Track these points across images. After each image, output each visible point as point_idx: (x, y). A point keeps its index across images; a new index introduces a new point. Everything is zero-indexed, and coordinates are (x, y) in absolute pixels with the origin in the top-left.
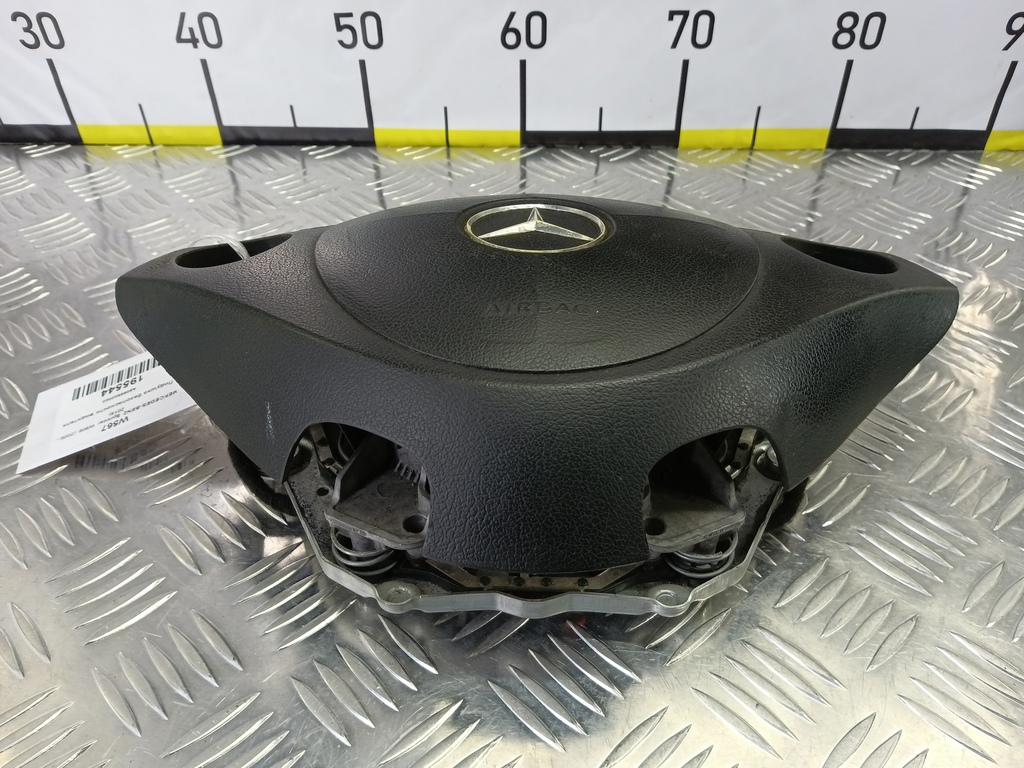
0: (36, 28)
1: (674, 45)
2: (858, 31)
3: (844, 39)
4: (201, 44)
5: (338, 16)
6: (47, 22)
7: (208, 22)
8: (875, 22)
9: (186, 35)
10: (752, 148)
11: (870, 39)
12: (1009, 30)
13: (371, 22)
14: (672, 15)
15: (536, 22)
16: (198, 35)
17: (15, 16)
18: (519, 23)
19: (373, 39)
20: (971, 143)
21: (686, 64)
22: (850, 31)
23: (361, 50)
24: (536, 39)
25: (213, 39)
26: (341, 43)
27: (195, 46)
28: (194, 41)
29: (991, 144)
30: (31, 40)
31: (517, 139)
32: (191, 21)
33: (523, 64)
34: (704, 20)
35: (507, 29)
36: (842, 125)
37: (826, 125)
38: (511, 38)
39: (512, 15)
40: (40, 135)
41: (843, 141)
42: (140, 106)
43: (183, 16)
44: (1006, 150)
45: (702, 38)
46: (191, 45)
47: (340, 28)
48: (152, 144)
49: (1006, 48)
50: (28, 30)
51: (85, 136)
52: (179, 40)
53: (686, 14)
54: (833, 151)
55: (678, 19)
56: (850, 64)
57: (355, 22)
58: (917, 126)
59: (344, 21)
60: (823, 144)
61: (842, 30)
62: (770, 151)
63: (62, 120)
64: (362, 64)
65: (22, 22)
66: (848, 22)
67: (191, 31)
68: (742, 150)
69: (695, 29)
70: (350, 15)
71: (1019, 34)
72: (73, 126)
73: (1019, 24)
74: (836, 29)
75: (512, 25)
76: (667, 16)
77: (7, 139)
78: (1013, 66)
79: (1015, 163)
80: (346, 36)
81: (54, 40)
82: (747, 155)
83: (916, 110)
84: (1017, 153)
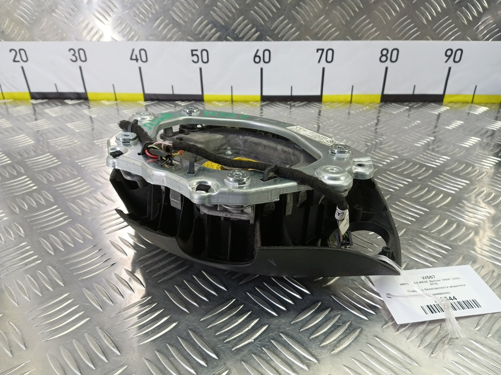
0: (77, 55)
1: (319, 62)
2: (389, 55)
3: (384, 59)
4: (139, 61)
5: (192, 51)
6: (81, 52)
7: (143, 53)
8: (395, 52)
9: (134, 57)
10: (351, 102)
11: (394, 59)
12: (446, 55)
13: (205, 53)
14: (318, 50)
15: (267, 53)
16: (139, 57)
17: (70, 50)
18: (260, 54)
19: (205, 60)
20: (438, 99)
21: (324, 69)
22: (386, 55)
23: (200, 64)
24: (267, 59)
25: (144, 59)
26: (193, 61)
27: (137, 62)
28: (137, 60)
29: (446, 100)
30: (74, 59)
31: (259, 98)
32: (136, 52)
33: (262, 69)
34: (330, 52)
35: (256, 56)
36: (386, 92)
37: (379, 93)
38: (257, 59)
39: (258, 51)
40: (72, 96)
41: (387, 99)
42: (113, 85)
43: (133, 50)
44: (451, 102)
45: (329, 59)
46: (135, 61)
47: (193, 55)
48: (116, 100)
49: (446, 62)
50: (74, 55)
51: (90, 96)
52: (131, 59)
53: (323, 50)
54: (383, 103)
55: (320, 52)
56: (387, 68)
57: (199, 53)
58: (416, 92)
59: (194, 53)
60: (379, 100)
61: (383, 55)
62: (358, 103)
63: (82, 90)
64: (201, 69)
65: (72, 52)
66: (385, 52)
67: (136, 56)
68: (347, 103)
69: (327, 56)
70: (197, 50)
71: (450, 56)
72: (86, 93)
73: (449, 53)
74: (380, 55)
75: (258, 54)
76: (316, 51)
77: (59, 98)
78: (450, 68)
79: (455, 106)
80: (195, 59)
81: (83, 59)
82: (349, 104)
83: (415, 86)
84: (456, 103)
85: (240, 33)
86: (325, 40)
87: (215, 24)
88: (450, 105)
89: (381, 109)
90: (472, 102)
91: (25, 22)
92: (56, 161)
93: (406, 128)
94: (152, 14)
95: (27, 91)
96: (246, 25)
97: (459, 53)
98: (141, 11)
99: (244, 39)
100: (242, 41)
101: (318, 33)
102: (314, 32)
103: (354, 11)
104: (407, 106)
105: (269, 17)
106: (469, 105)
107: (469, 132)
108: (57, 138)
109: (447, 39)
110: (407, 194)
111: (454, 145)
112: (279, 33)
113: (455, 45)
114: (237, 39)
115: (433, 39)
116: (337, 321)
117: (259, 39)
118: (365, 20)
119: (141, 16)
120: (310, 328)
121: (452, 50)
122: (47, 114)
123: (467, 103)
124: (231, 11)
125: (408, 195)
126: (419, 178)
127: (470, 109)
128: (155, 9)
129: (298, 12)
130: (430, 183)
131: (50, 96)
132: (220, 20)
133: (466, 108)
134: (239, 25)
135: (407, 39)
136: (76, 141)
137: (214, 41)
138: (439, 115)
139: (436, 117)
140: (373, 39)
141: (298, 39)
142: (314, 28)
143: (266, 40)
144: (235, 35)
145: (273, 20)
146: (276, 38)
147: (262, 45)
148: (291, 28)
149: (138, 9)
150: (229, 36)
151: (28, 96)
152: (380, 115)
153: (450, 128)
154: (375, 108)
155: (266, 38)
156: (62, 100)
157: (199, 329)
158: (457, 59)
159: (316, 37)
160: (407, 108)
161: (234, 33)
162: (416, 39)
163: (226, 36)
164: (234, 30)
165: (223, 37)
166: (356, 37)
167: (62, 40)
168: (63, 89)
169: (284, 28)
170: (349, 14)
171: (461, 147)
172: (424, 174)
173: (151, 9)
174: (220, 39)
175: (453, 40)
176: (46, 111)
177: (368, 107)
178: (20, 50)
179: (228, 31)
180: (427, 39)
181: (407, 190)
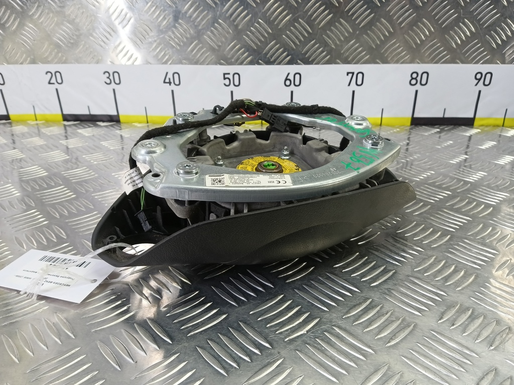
0: (111, 77)
1: (349, 85)
2: (419, 79)
3: (414, 82)
4: (172, 84)
5: (224, 74)
6: (116, 75)
7: (176, 76)
8: (425, 76)
9: (167, 80)
10: (381, 125)
11: (424, 82)
12: (476, 78)
13: (236, 76)
14: (348, 74)
15: (297, 77)
16: (172, 81)
17: (104, 73)
18: (291, 77)
19: (237, 83)
20: (468, 122)
21: (354, 92)
22: (416, 79)
23: (232, 87)
24: (297, 83)
25: (177, 82)
26: (225, 84)
27: (170, 85)
28: (170, 83)
29: (476, 123)
30: (108, 81)
32: (170, 76)
33: (292, 92)
34: (360, 76)
35: (286, 79)
36: (416, 115)
37: (409, 116)
38: (288, 83)
39: (289, 74)
40: (104, 119)
41: (417, 122)
42: (145, 108)
43: (167, 73)
44: (482, 126)
45: (359, 82)
46: (168, 84)
47: (225, 79)
48: (148, 123)
49: (476, 85)
50: (108, 78)
51: (122, 119)
52: (165, 82)
53: (353, 73)
54: (413, 126)
55: (350, 75)
56: (417, 91)
57: (231, 77)
58: (446, 116)
59: (226, 76)
60: (409, 123)
61: (413, 79)
62: (388, 126)
63: (113, 112)
64: (232, 92)
65: (107, 75)
66: (414, 76)
67: (169, 79)
68: (377, 125)
69: (357, 79)
70: (229, 74)
71: (479, 80)
72: (118, 115)
73: (479, 76)
74: (410, 78)
75: (288, 78)
76: (346, 74)
77: (91, 120)
78: (480, 92)
79: (486, 129)
80: (227, 82)
81: (117, 81)
82: (379, 127)
83: (445, 109)
84: (487, 126)
85: (271, 57)
86: (355, 63)
87: (248, 49)
88: (481, 128)
89: (411, 131)
90: (503, 126)
91: (63, 45)
92: (93, 173)
93: (439, 147)
94: (187, 38)
95: (60, 113)
96: (278, 50)
97: (489, 76)
98: (177, 36)
99: (276, 63)
100: (274, 65)
101: (348, 57)
102: (345, 56)
103: (384, 35)
104: (438, 128)
105: (300, 41)
106: (500, 128)
107: (503, 151)
108: (92, 154)
109: (477, 63)
110: (447, 205)
111: (490, 163)
112: (310, 57)
113: (484, 68)
114: (268, 62)
115: (463, 62)
116: (390, 317)
117: (290, 63)
118: (395, 44)
119: (176, 40)
120: (363, 322)
121: (481, 74)
122: (80, 133)
123: (498, 126)
124: (263, 36)
125: (449, 205)
126: (459, 191)
127: (501, 132)
128: (190, 34)
129: (329, 37)
130: (469, 196)
131: (83, 118)
132: (253, 45)
133: (498, 131)
134: (271, 49)
135: (436, 63)
136: (111, 157)
137: (246, 64)
138: (470, 137)
139: (468, 138)
140: (402, 63)
141: (329, 62)
142: (344, 52)
143: (297, 63)
144: (266, 59)
145: (304, 44)
146: (307, 62)
147: (293, 69)
148: (322, 52)
149: (173, 33)
150: (261, 60)
151: (61, 118)
152: (411, 136)
153: (483, 147)
154: (406, 130)
155: (298, 62)
156: (94, 122)
157: (249, 321)
158: (487, 82)
159: (346, 61)
160: (438, 130)
161: (266, 57)
162: (445, 62)
163: (258, 60)
164: (266, 54)
165: (255, 61)
166: (385, 61)
167: (97, 63)
168: (95, 111)
169: (315, 52)
170: (379, 38)
171: (496, 164)
172: (463, 188)
173: (186, 34)
174: (251, 63)
175: (482, 63)
176: (80, 131)
177: (398, 129)
178: (56, 72)
179: (260, 55)
180: (457, 63)
181: (447, 202)
